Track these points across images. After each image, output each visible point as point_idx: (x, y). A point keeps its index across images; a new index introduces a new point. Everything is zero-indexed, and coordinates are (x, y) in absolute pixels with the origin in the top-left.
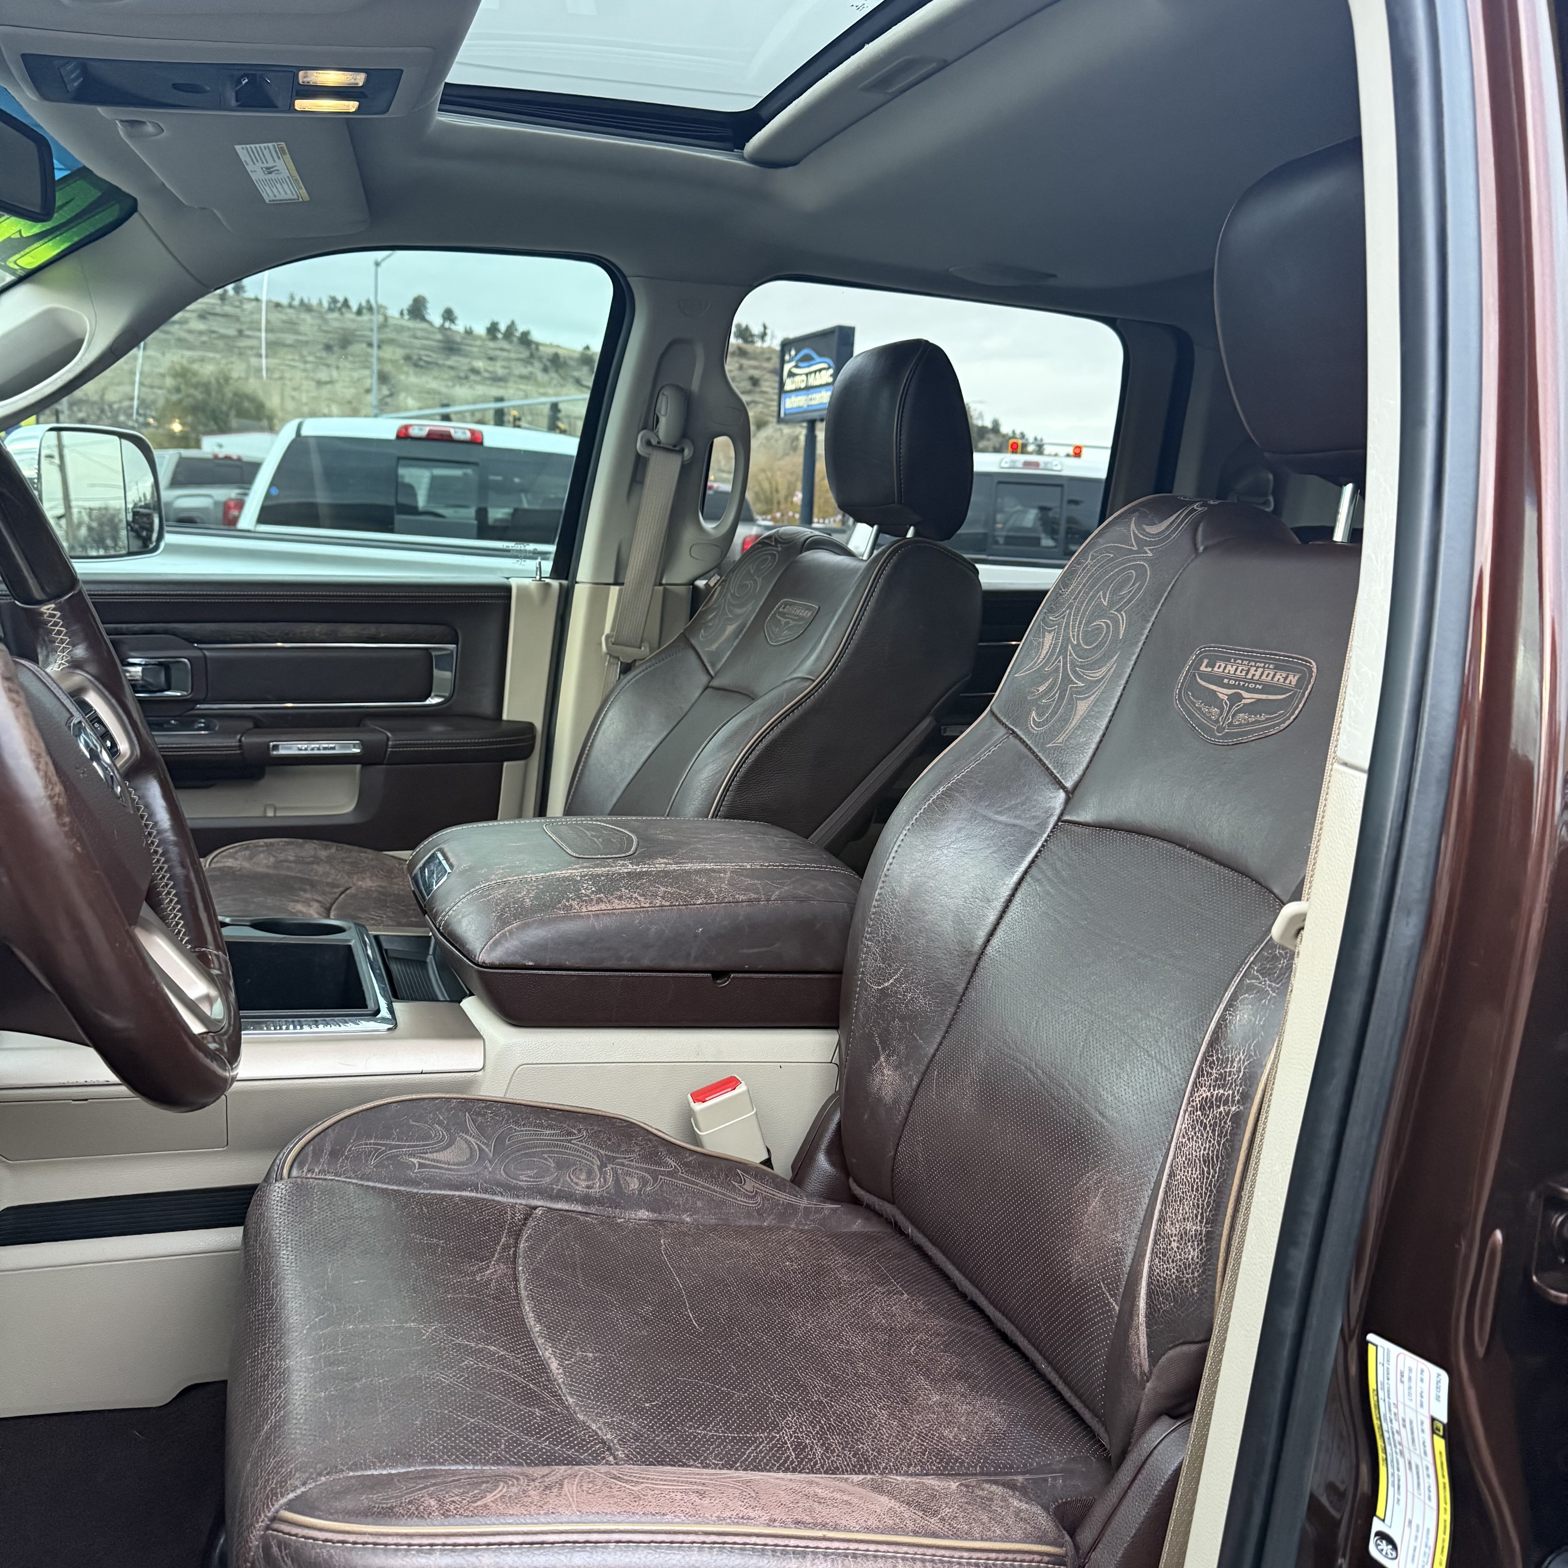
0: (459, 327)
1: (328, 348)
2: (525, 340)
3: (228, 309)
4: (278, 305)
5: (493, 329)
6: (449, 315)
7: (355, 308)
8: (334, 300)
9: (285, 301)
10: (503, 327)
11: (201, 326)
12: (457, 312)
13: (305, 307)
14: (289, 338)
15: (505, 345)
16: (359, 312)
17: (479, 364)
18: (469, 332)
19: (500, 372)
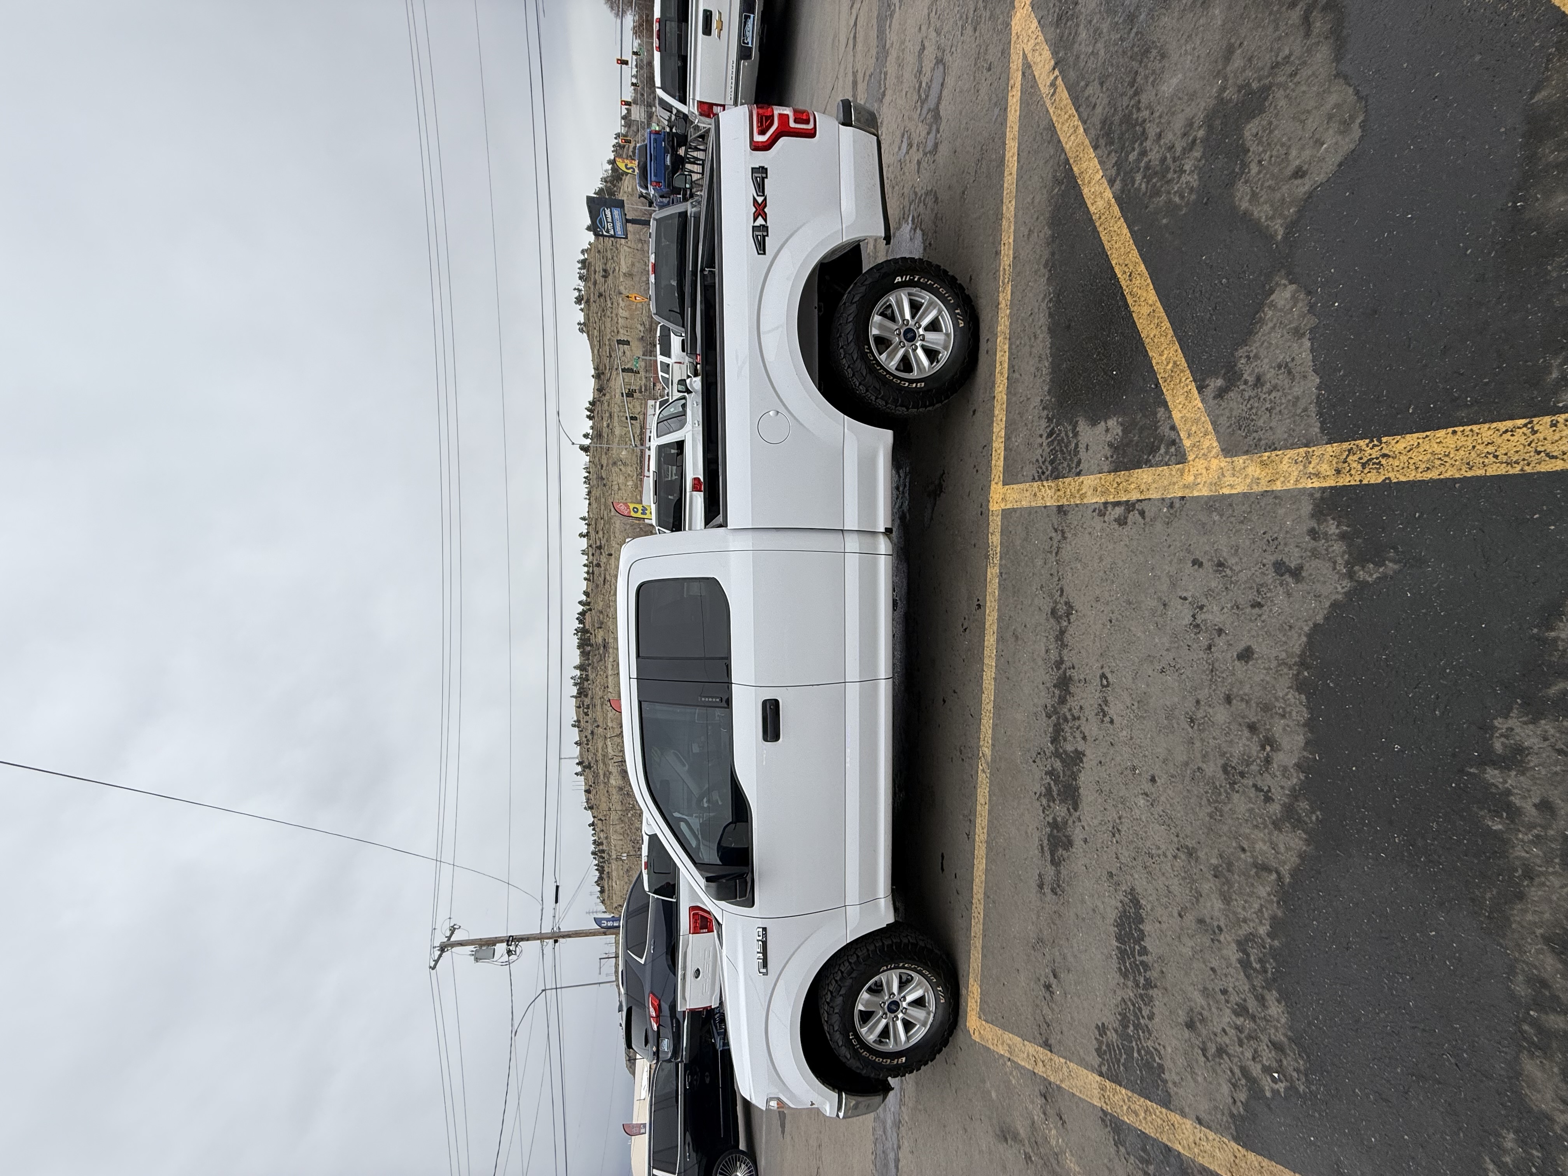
0: (591, 432)
1: (605, 485)
2: (593, 403)
3: (593, 523)
4: (589, 504)
5: (589, 417)
6: (586, 436)
7: (587, 474)
8: (585, 482)
9: (588, 501)
10: (589, 413)
11: (601, 533)
12: (585, 433)
13: (589, 493)
14: (603, 500)
15: (596, 412)
16: (589, 473)
17: (605, 424)
18: (592, 428)
19: (607, 415)
